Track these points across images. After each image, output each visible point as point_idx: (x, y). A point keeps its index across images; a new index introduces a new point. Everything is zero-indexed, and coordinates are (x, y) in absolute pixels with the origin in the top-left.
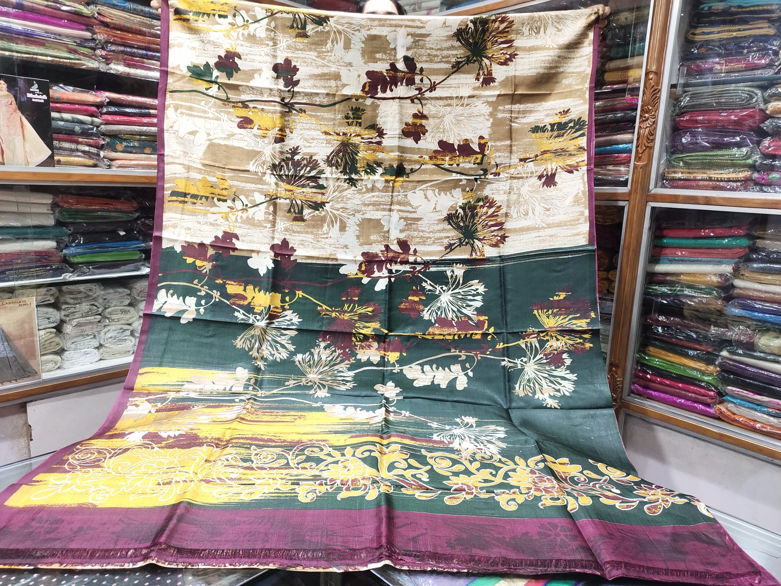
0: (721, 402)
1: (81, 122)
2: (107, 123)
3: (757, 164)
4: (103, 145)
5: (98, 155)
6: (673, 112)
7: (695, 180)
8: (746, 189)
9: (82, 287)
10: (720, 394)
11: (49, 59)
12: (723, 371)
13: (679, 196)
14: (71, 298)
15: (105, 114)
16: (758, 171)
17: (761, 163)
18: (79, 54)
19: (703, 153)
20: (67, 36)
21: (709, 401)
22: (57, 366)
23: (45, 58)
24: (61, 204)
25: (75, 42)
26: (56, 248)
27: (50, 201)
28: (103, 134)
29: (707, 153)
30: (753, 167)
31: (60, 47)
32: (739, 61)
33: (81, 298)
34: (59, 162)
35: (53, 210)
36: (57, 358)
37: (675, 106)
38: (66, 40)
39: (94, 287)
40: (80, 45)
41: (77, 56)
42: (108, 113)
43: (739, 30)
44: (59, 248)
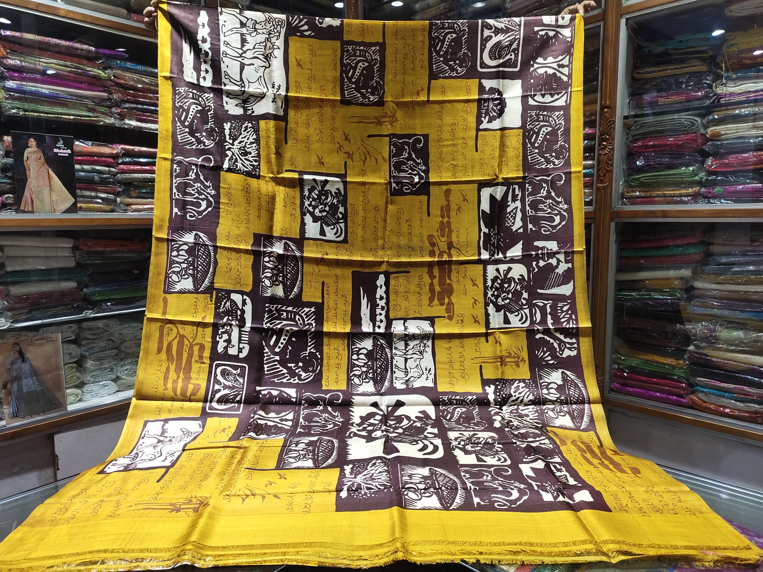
0: (693, 393)
1: (100, 172)
2: (123, 172)
3: (703, 180)
4: (119, 192)
5: (116, 201)
6: (627, 139)
7: (651, 197)
8: (696, 202)
9: (100, 324)
10: (691, 385)
11: (72, 117)
12: (691, 364)
13: (639, 211)
14: (90, 334)
15: (121, 164)
16: (705, 187)
17: (707, 180)
18: (97, 112)
19: (656, 174)
20: (87, 97)
21: (682, 392)
22: (78, 399)
23: (68, 117)
24: (81, 247)
25: (94, 102)
26: (77, 288)
27: (71, 245)
28: (119, 182)
29: (659, 173)
30: (700, 183)
31: (81, 107)
32: (679, 94)
33: (99, 334)
34: (81, 208)
35: (73, 253)
36: (79, 391)
37: (628, 134)
38: (86, 101)
39: (111, 323)
40: (98, 104)
41: (96, 114)
42: (124, 163)
43: (677, 68)
44: (79, 288)
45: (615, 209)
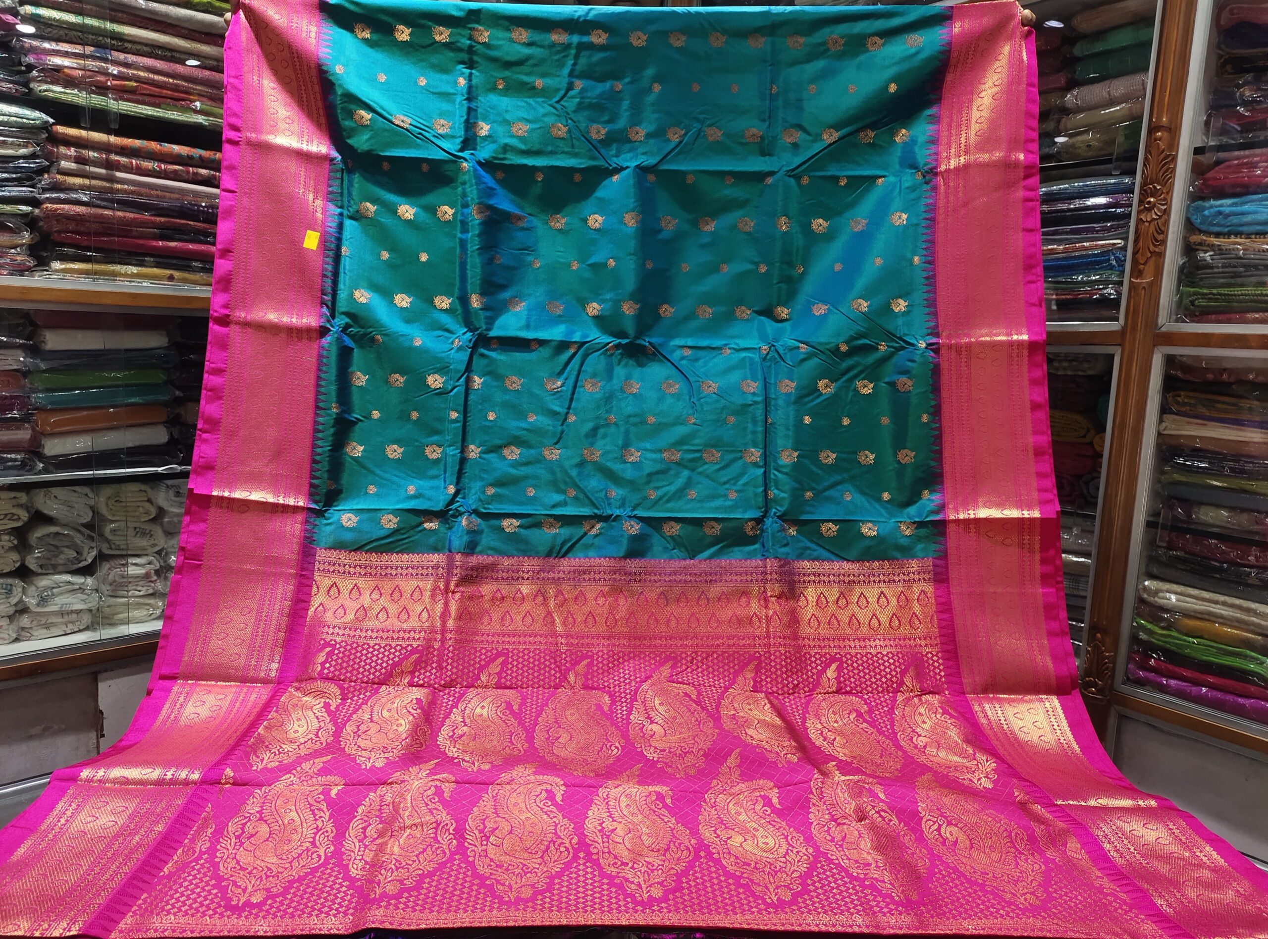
45: (1163, 329)
